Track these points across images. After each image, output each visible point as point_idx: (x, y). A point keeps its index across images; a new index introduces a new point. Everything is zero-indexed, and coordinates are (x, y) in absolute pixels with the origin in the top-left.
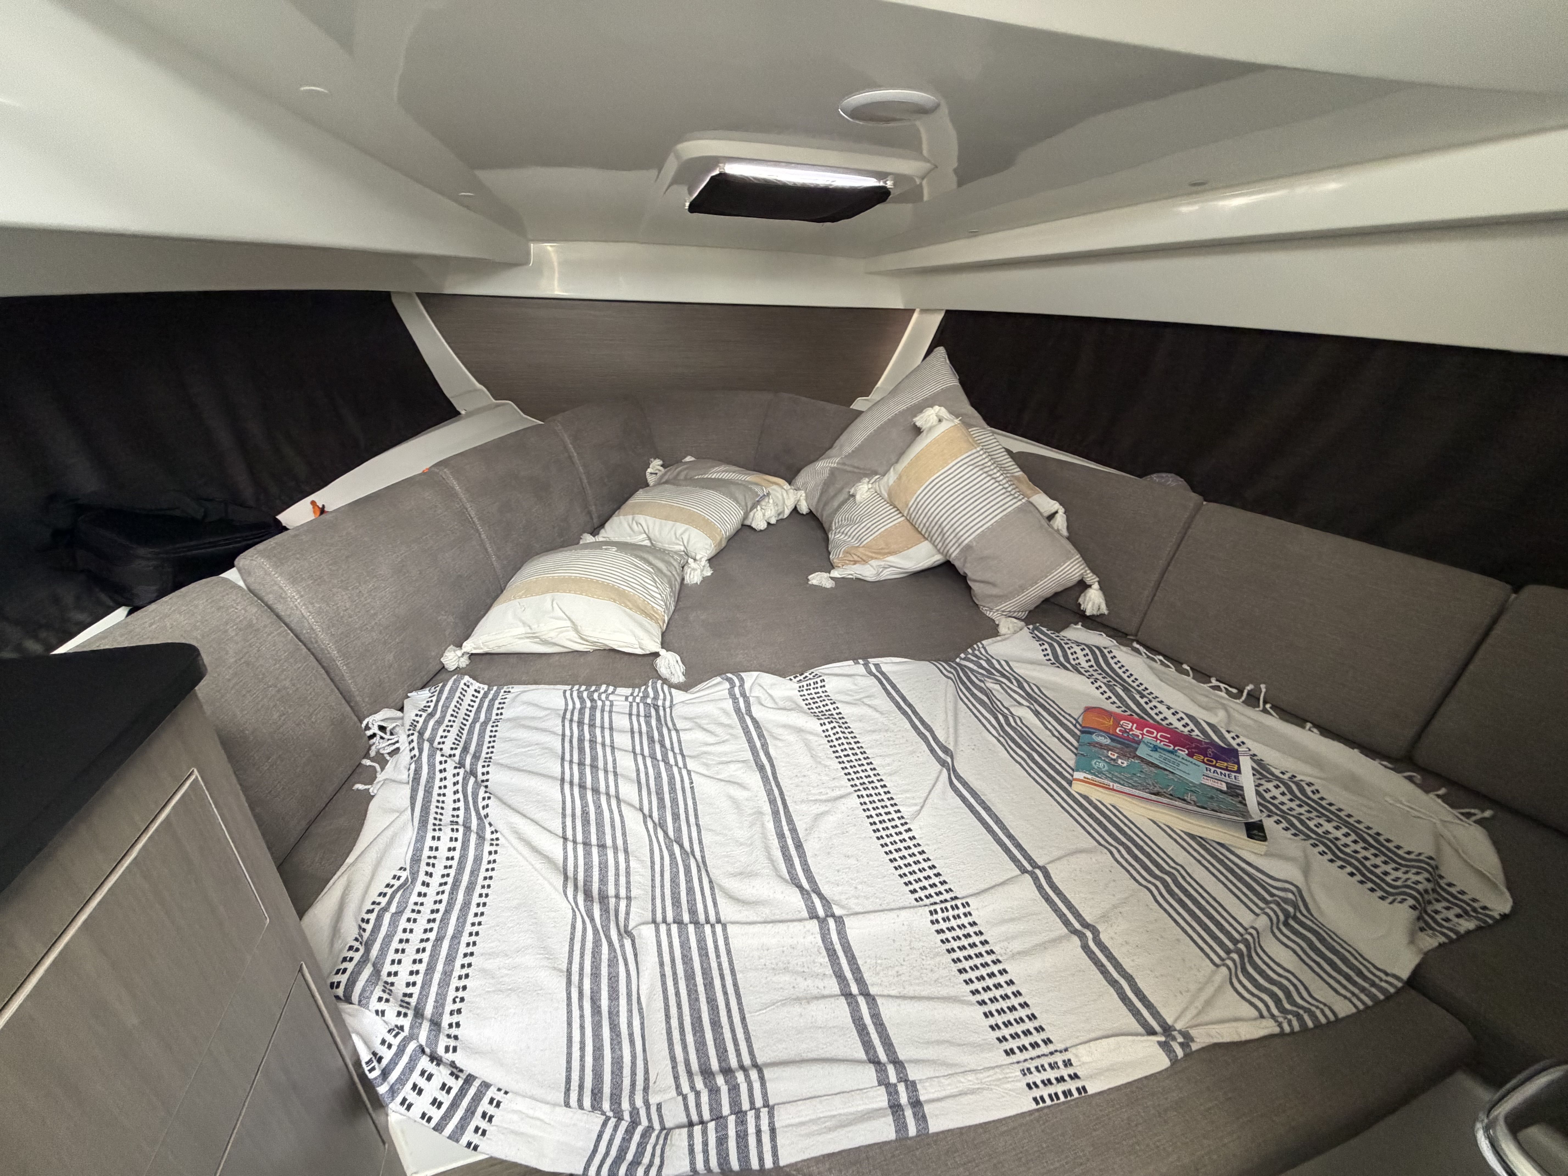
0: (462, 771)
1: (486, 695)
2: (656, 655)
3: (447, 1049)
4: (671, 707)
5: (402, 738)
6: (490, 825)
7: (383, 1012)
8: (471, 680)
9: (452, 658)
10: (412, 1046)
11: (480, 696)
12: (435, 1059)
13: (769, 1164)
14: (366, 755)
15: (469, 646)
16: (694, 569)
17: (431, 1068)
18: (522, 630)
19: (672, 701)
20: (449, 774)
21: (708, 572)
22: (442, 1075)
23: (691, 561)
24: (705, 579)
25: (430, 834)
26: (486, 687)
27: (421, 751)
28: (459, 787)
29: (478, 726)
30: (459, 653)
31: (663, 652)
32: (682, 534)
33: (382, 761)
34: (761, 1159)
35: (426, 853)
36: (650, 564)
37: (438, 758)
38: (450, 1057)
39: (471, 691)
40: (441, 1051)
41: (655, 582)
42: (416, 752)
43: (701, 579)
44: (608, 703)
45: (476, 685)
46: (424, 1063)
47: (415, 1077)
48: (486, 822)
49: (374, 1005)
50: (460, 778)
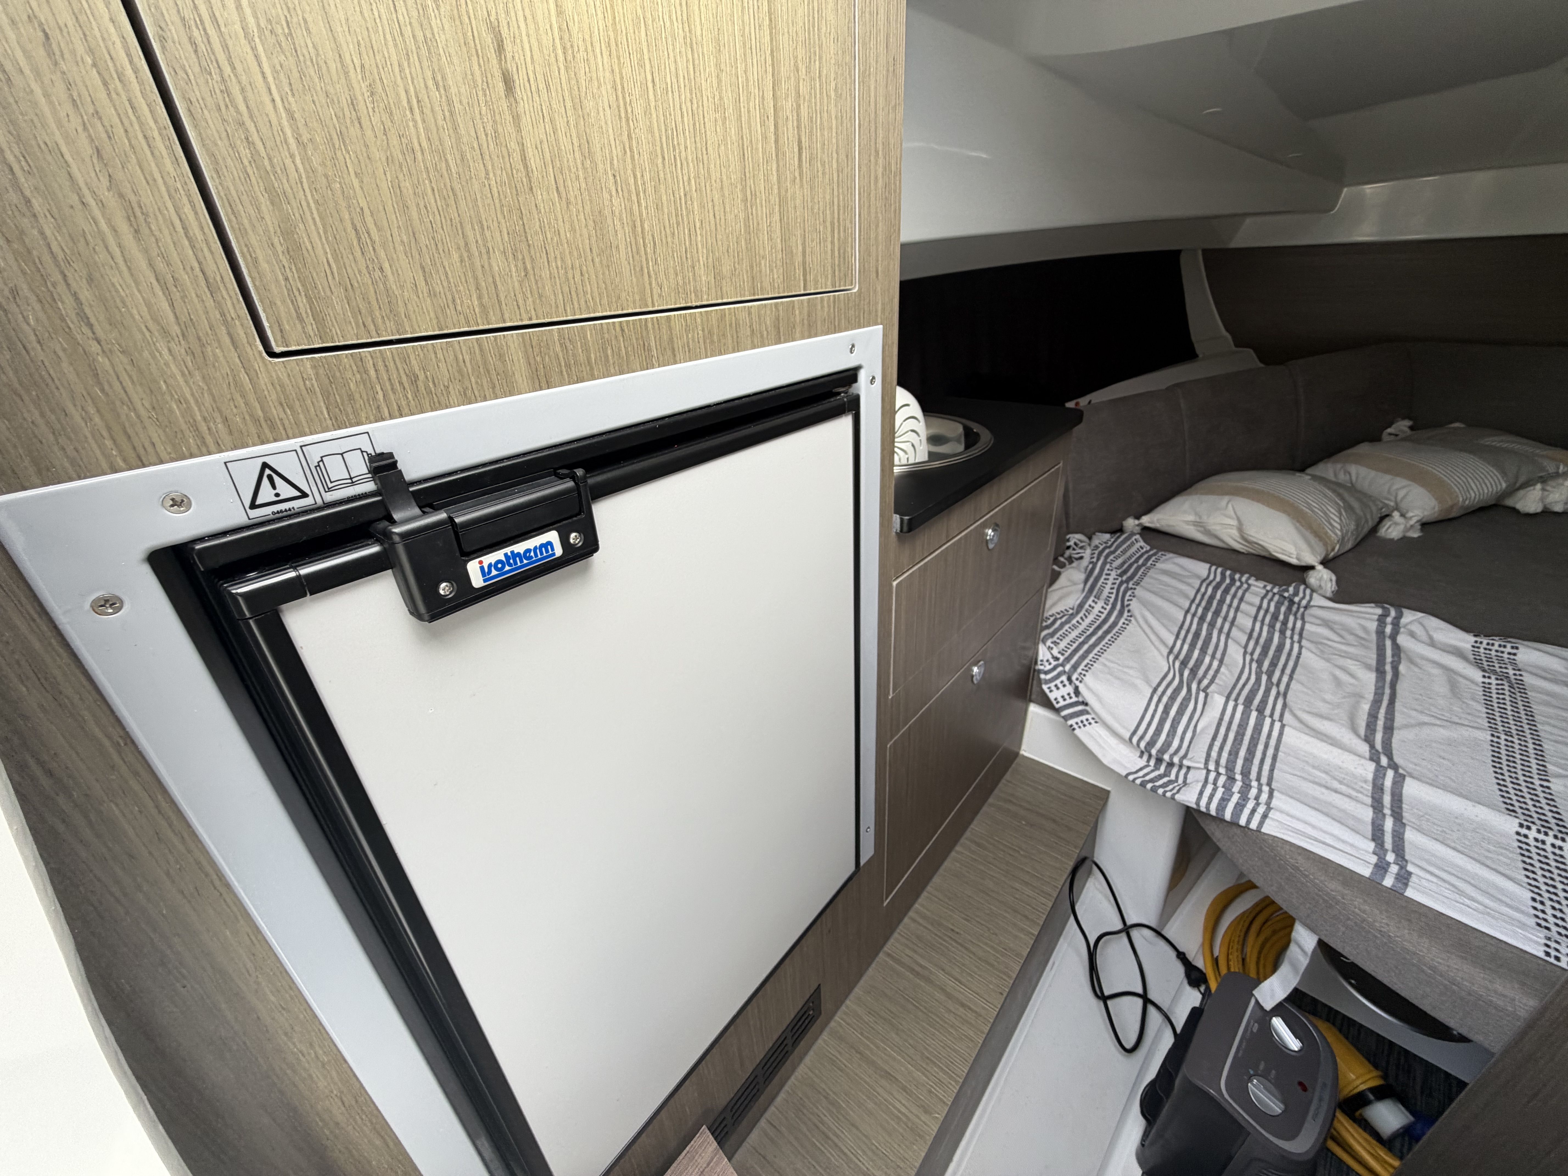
0: (1120, 579)
1: (1147, 552)
2: (1312, 568)
3: (1077, 679)
4: (1306, 607)
5: (1088, 551)
6: (1129, 611)
7: (1052, 648)
8: (1140, 539)
9: (1130, 523)
10: (1060, 669)
11: (1142, 551)
12: (1069, 679)
13: (1254, 825)
14: (1062, 555)
15: (1146, 520)
16: (1396, 524)
17: (1066, 683)
18: (1191, 518)
19: (1309, 601)
20: (1111, 578)
21: (1415, 534)
22: (1070, 689)
23: (1396, 514)
24: (1404, 539)
25: (1092, 598)
26: (1148, 548)
27: (1098, 559)
28: (1116, 586)
29: (1135, 565)
30: (1137, 522)
31: (1320, 567)
32: (1398, 489)
33: (1070, 560)
34: (1249, 821)
35: (1087, 606)
36: (1342, 499)
37: (1108, 566)
38: (1077, 683)
39: (1137, 545)
40: (1074, 678)
41: (1341, 514)
42: (1095, 560)
43: (1400, 536)
44: (1245, 586)
45: (1142, 543)
46: (1064, 678)
47: (1058, 682)
48: (1126, 609)
49: (1049, 643)
50: (1118, 582)
